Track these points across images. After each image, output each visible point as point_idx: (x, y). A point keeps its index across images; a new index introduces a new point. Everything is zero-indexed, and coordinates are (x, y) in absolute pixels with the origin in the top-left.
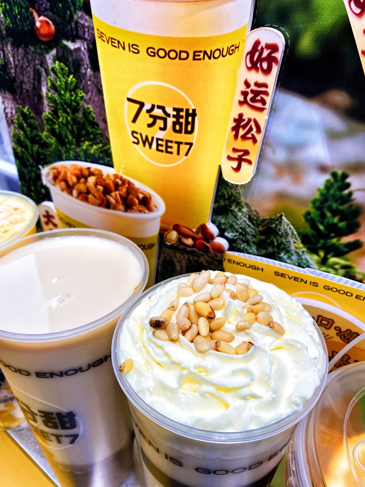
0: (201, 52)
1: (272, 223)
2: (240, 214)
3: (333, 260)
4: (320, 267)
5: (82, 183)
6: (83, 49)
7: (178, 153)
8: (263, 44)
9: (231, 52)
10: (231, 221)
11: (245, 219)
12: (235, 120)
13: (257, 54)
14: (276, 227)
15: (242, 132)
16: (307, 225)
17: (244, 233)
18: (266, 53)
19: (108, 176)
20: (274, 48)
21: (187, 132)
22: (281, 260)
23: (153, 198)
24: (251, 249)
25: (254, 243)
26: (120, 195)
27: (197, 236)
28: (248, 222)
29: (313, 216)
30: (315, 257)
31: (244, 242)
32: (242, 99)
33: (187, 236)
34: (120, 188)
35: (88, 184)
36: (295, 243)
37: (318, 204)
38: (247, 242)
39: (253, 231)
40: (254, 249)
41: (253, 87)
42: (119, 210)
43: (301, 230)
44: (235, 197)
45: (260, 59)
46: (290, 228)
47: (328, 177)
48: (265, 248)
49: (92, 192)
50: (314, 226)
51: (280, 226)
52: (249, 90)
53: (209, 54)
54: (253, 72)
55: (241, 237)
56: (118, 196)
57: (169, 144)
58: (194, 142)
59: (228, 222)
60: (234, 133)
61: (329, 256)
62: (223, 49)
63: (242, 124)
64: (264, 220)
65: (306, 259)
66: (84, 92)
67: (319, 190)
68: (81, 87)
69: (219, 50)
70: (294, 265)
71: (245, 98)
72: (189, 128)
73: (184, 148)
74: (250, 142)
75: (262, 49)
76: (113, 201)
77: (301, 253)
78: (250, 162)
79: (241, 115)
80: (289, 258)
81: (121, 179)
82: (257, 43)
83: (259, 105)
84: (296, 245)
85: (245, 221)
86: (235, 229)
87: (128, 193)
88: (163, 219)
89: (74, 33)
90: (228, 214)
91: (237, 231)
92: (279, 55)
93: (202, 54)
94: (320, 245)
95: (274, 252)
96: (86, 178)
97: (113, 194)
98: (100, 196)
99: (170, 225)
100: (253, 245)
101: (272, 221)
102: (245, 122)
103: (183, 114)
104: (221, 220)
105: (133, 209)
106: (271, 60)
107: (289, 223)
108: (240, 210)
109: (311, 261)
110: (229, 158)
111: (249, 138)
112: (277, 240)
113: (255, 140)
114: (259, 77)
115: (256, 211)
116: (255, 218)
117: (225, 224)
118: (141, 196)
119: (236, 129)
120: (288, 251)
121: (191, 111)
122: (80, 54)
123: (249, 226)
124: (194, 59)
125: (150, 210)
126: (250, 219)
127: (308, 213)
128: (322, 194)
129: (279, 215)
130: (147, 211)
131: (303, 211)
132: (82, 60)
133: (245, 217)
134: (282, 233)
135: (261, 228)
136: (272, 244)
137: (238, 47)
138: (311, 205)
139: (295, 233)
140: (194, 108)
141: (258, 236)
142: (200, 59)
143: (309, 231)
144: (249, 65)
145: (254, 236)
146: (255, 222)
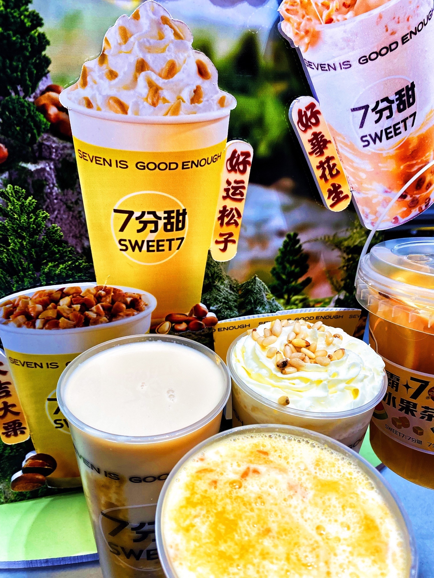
0: (189, 162)
1: (249, 285)
2: (222, 287)
3: (294, 298)
4: (286, 307)
5: (50, 309)
6: (48, 169)
7: (170, 249)
8: (239, 152)
9: (214, 160)
10: (215, 295)
11: (227, 289)
12: (220, 212)
13: (235, 160)
14: (252, 287)
15: (226, 220)
16: (274, 278)
17: (227, 301)
18: (241, 159)
19: (88, 291)
20: (247, 154)
21: (178, 229)
22: (258, 312)
23: (142, 297)
24: (233, 313)
25: (235, 307)
26: (102, 306)
27: (191, 318)
28: (229, 291)
29: (277, 270)
30: (282, 301)
31: (227, 309)
32: (225, 194)
33: (180, 322)
34: (103, 299)
35: (58, 307)
36: (266, 295)
37: (280, 260)
38: (230, 308)
39: (234, 297)
40: (236, 312)
41: (233, 184)
42: (102, 323)
43: (270, 284)
44: (217, 273)
45: (238, 164)
46: (262, 285)
47: (285, 239)
48: (245, 308)
49: (65, 314)
50: (279, 278)
51: (255, 285)
52: (230, 187)
53: (196, 163)
54: (233, 173)
55: (224, 305)
56: (101, 308)
57: (161, 243)
58: (185, 237)
59: (213, 297)
60: (220, 222)
61: (291, 296)
62: (208, 158)
63: (226, 213)
64: (242, 285)
65: (275, 305)
66: (47, 211)
67: (280, 250)
68: (44, 207)
69: (205, 159)
70: (268, 313)
71: (228, 194)
72: (180, 225)
73: (175, 244)
74: (233, 226)
75: (239, 156)
76: (93, 315)
77: (271, 301)
78: (234, 242)
79: (225, 207)
80: (264, 308)
81: (105, 289)
82: (235, 152)
83: (239, 197)
84: (268, 296)
85: (227, 291)
86: (219, 301)
87: (113, 301)
88: (155, 315)
89: (37, 154)
90: (212, 290)
91: (221, 302)
92: (250, 159)
93: (190, 164)
94: (284, 290)
95: (252, 308)
96: (57, 302)
97: (94, 308)
98: (76, 316)
99: (161, 318)
100: (235, 309)
101: (248, 283)
102: (228, 212)
103: (174, 215)
104: (206, 297)
105: (120, 316)
106: (245, 163)
107: (261, 281)
108: (222, 283)
109: (279, 305)
110: (217, 242)
111: (233, 223)
112: (253, 298)
113: (236, 224)
114: (237, 176)
115: (235, 280)
116: (235, 286)
117: (209, 300)
118: (129, 300)
119: (221, 219)
120: (262, 304)
121: (181, 212)
122: (44, 175)
123: (231, 294)
124: (183, 168)
125: (139, 310)
126: (231, 288)
127: (274, 269)
128: (282, 253)
129: (253, 277)
130: (135, 313)
131: (270, 269)
132: (46, 180)
133: (227, 287)
134: (257, 291)
135: (240, 293)
136: (250, 302)
137: (220, 156)
138: (275, 262)
139: (266, 287)
140: (184, 208)
141: (238, 300)
142: (189, 168)
143: (276, 282)
144: (229, 168)
145: (235, 301)
146: (235, 289)
